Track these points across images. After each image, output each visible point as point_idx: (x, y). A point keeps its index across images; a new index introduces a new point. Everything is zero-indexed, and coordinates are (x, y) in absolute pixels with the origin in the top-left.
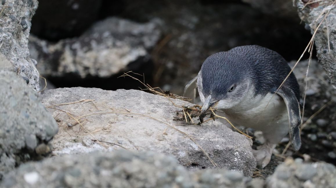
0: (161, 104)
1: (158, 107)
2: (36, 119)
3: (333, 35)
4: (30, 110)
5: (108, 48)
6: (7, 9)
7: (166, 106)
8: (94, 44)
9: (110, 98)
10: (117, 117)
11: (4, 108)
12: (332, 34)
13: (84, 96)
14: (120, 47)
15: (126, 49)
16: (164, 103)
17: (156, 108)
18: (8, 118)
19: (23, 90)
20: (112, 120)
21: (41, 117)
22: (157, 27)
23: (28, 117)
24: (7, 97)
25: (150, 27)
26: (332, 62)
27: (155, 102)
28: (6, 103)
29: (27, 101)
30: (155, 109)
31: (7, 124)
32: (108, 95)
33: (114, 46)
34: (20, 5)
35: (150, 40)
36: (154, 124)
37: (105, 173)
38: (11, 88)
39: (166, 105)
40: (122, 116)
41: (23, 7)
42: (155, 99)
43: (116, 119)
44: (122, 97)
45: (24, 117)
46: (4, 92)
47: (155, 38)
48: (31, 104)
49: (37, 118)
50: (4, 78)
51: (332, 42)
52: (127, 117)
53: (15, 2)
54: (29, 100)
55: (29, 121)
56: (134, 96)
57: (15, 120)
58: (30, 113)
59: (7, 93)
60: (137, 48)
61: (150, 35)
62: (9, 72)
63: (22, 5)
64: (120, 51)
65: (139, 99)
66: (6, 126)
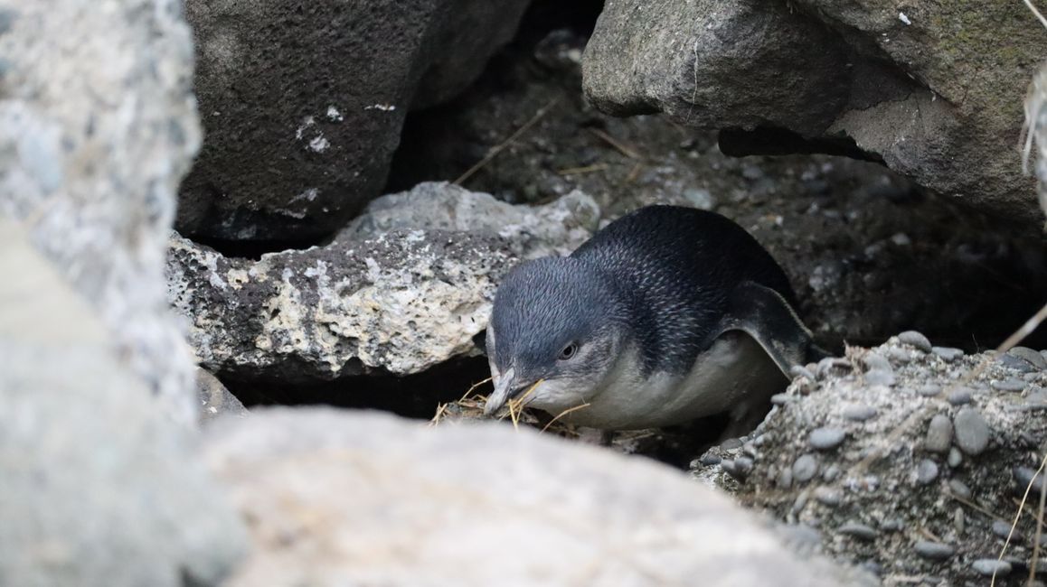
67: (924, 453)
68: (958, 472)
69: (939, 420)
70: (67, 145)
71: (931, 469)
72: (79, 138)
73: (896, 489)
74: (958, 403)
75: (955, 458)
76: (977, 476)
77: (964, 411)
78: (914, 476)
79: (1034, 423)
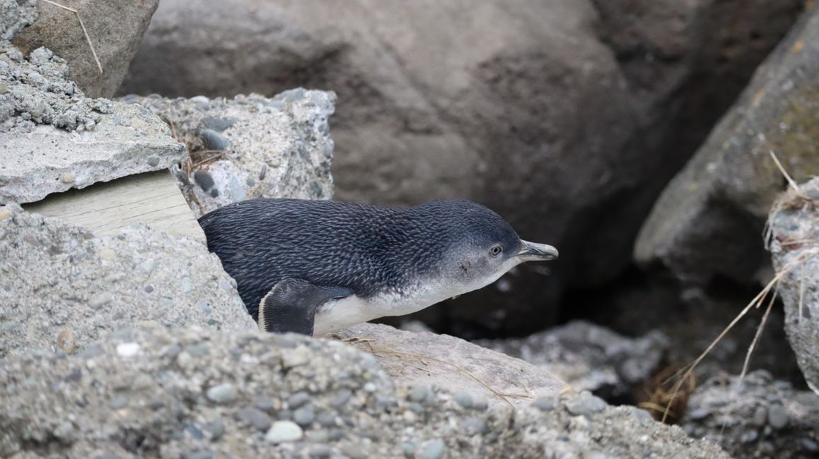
0: (485, 360)
1: (478, 363)
2: (221, 318)
3: (811, 294)
4: (216, 304)
5: (549, 361)
6: (266, 188)
7: (493, 365)
8: (526, 351)
9: (402, 340)
10: (403, 369)
11: (169, 291)
12: (810, 291)
13: (360, 332)
14: (573, 363)
15: (582, 368)
16: (491, 361)
17: (475, 365)
18: (172, 307)
19: (211, 273)
20: (393, 371)
21: (230, 317)
22: (655, 346)
23: (208, 312)
24: (178, 276)
25: (643, 344)
26: (808, 341)
27: (476, 356)
28: (175, 285)
29: (212, 289)
30: (472, 366)
31: (169, 316)
32: (400, 336)
33: (562, 358)
34: (292, 186)
35: (640, 367)
36: (462, 387)
37: (246, 358)
38: (190, 264)
39: (495, 364)
40: (412, 368)
41: (297, 190)
42: (477, 352)
43: (399, 371)
44: (423, 341)
45: (201, 311)
46: (176, 269)
47: (648, 365)
48: (218, 296)
49: (224, 316)
50: (184, 250)
51: (809, 306)
52: (421, 371)
53: (281, 179)
54: (217, 288)
55: (208, 318)
56: (443, 344)
57: (183, 311)
58: (215, 307)
59: (180, 270)
60: (602, 369)
61: (640, 358)
62: (194, 243)
63: (296, 187)
64: (570, 370)
65: (450, 348)
66: (166, 319)
67: (749, 427)
68: (769, 438)
69: (760, 410)
70: (250, 183)
71: (753, 435)
72: (257, 180)
73: (734, 444)
74: (773, 402)
75: (768, 431)
76: (780, 442)
77: (774, 407)
78: (745, 438)
79: (813, 417)
